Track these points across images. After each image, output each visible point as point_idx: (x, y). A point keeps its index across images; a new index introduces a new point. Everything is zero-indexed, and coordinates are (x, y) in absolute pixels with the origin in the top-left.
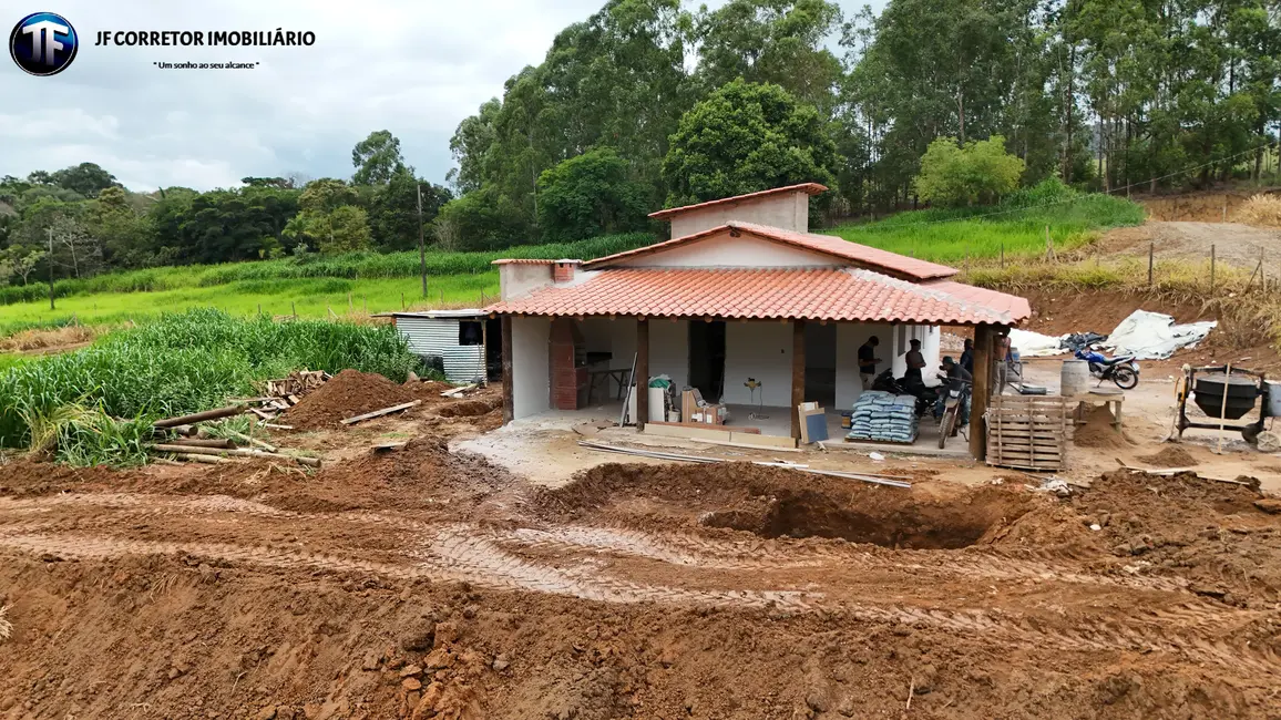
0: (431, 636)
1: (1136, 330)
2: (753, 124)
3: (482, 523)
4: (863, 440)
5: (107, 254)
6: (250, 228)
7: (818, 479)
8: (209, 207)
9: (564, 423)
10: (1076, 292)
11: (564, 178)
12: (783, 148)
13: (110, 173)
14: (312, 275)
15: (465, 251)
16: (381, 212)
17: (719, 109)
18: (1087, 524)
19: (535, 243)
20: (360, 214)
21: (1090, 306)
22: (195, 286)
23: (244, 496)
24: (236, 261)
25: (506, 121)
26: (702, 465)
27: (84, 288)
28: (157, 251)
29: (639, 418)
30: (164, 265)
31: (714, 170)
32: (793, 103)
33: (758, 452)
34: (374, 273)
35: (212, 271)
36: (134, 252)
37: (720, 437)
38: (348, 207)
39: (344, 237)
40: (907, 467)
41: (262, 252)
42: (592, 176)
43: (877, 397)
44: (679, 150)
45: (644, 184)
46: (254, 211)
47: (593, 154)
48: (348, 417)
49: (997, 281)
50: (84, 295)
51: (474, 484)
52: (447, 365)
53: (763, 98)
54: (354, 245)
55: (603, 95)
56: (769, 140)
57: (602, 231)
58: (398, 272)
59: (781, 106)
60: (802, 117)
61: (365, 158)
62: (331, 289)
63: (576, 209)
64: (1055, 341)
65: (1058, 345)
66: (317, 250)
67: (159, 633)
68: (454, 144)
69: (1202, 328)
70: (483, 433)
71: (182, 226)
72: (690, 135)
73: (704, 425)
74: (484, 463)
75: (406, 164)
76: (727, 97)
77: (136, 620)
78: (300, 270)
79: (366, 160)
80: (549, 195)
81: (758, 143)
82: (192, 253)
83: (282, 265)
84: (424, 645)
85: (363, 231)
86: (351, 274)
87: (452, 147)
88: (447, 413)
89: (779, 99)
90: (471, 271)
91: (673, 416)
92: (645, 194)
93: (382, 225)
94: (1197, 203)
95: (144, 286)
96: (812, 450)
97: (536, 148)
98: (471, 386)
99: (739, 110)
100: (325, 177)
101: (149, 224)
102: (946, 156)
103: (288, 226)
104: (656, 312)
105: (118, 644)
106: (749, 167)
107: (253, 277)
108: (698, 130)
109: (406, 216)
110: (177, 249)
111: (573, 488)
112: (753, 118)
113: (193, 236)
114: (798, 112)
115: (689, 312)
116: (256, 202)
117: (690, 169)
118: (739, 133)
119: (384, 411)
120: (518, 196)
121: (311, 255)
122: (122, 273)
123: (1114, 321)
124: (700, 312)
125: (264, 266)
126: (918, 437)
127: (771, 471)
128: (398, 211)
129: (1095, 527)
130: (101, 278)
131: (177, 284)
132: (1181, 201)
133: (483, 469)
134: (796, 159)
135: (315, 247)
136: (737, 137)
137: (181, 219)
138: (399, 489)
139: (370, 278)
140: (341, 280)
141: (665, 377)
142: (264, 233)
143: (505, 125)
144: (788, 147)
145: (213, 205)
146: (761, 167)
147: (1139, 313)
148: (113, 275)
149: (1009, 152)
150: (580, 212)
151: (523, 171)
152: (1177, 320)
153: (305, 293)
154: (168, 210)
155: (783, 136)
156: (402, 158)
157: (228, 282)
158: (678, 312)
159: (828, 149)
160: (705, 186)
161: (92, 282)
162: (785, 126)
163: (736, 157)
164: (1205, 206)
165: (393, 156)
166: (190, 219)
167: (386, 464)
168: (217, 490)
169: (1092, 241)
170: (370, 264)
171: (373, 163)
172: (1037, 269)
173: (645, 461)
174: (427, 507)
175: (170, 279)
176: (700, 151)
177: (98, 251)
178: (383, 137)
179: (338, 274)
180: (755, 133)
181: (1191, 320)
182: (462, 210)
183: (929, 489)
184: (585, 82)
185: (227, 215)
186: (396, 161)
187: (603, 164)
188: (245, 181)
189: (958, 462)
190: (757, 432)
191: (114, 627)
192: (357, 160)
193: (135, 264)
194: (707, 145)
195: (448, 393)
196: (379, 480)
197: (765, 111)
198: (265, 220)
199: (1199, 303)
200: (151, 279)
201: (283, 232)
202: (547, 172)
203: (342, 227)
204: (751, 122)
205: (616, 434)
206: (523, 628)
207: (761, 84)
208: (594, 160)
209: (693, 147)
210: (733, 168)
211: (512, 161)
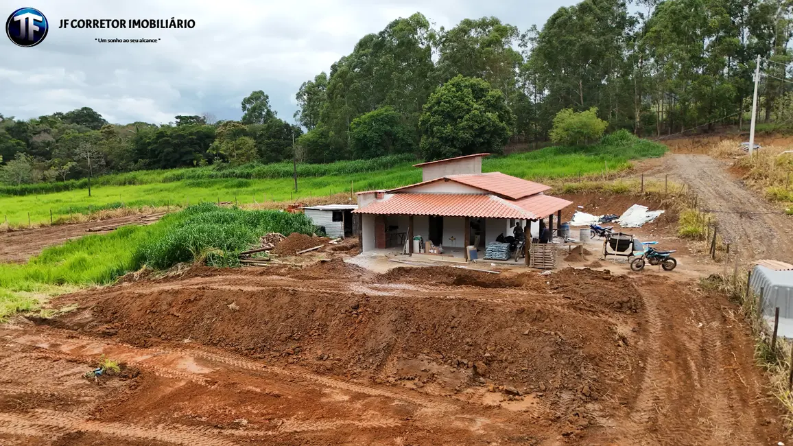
0: (358, 305)
1: (632, 214)
2: (467, 100)
3: (363, 282)
4: (490, 259)
5: (108, 163)
6: (187, 148)
7: (470, 271)
8: (165, 137)
9: (382, 253)
10: (611, 195)
11: (365, 123)
12: (482, 113)
13: (99, 113)
14: (227, 177)
15: (311, 163)
16: (263, 140)
17: (449, 92)
18: (546, 282)
19: (349, 159)
20: (251, 142)
21: (616, 202)
22: (160, 182)
23: (283, 276)
24: (180, 167)
25: (333, 91)
26: (432, 267)
27: (97, 183)
28: (136, 162)
29: (410, 252)
30: (142, 169)
31: (446, 124)
32: (489, 88)
33: (452, 263)
34: (261, 176)
35: (169, 173)
36: (124, 162)
37: (440, 258)
38: (244, 138)
39: (243, 155)
40: (502, 268)
41: (195, 162)
42: (381, 123)
43: (495, 244)
44: (428, 114)
45: (409, 127)
46: (190, 139)
47: (381, 110)
48: (298, 251)
49: (576, 189)
50: (97, 187)
51: (356, 272)
52: (327, 230)
53: (472, 86)
54: (248, 159)
55: (388, 76)
56: (475, 109)
57: (386, 153)
58: (275, 175)
59: (482, 90)
60: (493, 96)
61: (248, 106)
62: (240, 185)
63: (372, 140)
64: (597, 218)
65: (598, 220)
66: (228, 162)
67: (282, 308)
68: (299, 96)
69: (658, 213)
70: (352, 257)
71: (150, 148)
72: (433, 106)
73: (433, 254)
74: (357, 266)
75: (272, 110)
76: (453, 85)
77: (274, 305)
78: (220, 173)
79: (250, 107)
80: (357, 133)
81: (469, 111)
82: (155, 163)
83: (208, 170)
84: (356, 307)
85: (253, 151)
86: (248, 176)
87: (297, 98)
88: (335, 250)
89: (481, 86)
90: (315, 175)
91: (422, 251)
92: (410, 132)
93: (263, 148)
94: (705, 140)
95: (132, 182)
96: (471, 262)
97: (349, 106)
98: (339, 239)
99: (460, 93)
100: (230, 120)
101: (131, 146)
102: (567, 118)
103: (211, 147)
104: (416, 213)
105: (270, 310)
106: (464, 123)
107: (193, 177)
108: (438, 103)
109: (277, 143)
110: (147, 160)
111: (388, 274)
112: (467, 97)
113: (156, 153)
114: (491, 93)
115: (428, 214)
116: (191, 134)
117: (434, 124)
118: (459, 105)
119: (311, 249)
120: (339, 132)
121: (224, 165)
122: (117, 174)
123: (625, 209)
124: (432, 214)
125: (199, 171)
126: (509, 258)
127: (456, 268)
128: (272, 140)
129: (548, 283)
130: (107, 177)
131: (149, 181)
132: (697, 139)
133: (357, 268)
134: (489, 119)
135: (226, 160)
136: (458, 107)
137: (149, 144)
138: (332, 273)
139: (259, 178)
140: (244, 180)
141: (419, 236)
142: (195, 152)
143: (332, 93)
144: (485, 112)
145: (167, 136)
146: (470, 123)
147: (636, 205)
148: (112, 176)
149: (598, 117)
150: (374, 142)
151: (342, 118)
152: (650, 209)
153: (226, 187)
154: (141, 138)
155: (482, 107)
156: (270, 106)
157: (179, 180)
158: (424, 213)
159: (507, 112)
160: (442, 133)
161: (101, 179)
162: (484, 101)
163: (458, 118)
164: (709, 142)
165: (265, 105)
166: (156, 143)
167: (325, 266)
168: (273, 274)
169: (629, 168)
170: (259, 171)
171: (254, 109)
172: (594, 183)
173: (412, 266)
174: (343, 278)
175: (145, 178)
176: (439, 115)
177: (103, 162)
178: (260, 94)
179: (241, 176)
180: (468, 105)
181: (655, 209)
182: (309, 140)
183: (507, 274)
184: (377, 70)
185: (176, 141)
186: (267, 108)
187: (387, 116)
188: (177, 118)
189: (521, 266)
190: (452, 256)
191: (268, 306)
192: (244, 108)
193: (125, 169)
194: (443, 111)
195: (331, 242)
196: (325, 271)
197: (473, 91)
198: (195, 144)
199: (660, 201)
200: (134, 178)
201: (208, 151)
202: (356, 120)
203: (241, 149)
204: (466, 99)
205: (401, 257)
206: (382, 303)
207: (472, 78)
208: (382, 114)
209: (435, 112)
210: (456, 124)
211: (336, 113)
